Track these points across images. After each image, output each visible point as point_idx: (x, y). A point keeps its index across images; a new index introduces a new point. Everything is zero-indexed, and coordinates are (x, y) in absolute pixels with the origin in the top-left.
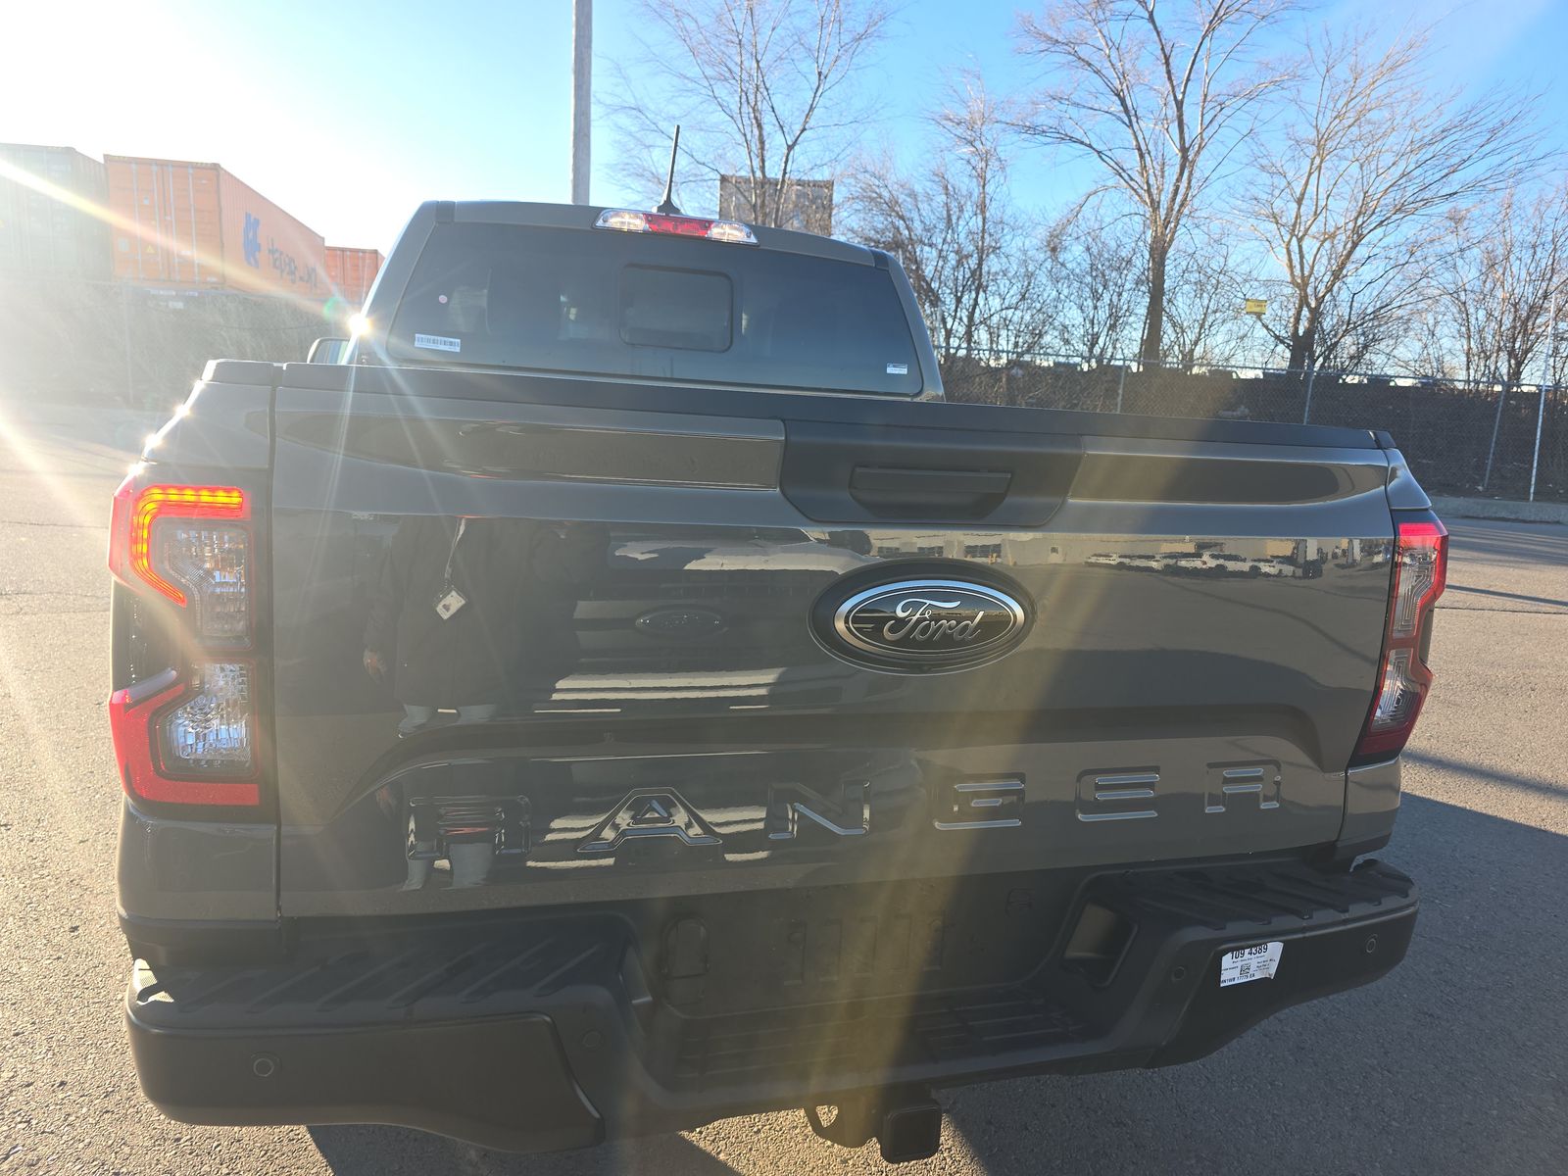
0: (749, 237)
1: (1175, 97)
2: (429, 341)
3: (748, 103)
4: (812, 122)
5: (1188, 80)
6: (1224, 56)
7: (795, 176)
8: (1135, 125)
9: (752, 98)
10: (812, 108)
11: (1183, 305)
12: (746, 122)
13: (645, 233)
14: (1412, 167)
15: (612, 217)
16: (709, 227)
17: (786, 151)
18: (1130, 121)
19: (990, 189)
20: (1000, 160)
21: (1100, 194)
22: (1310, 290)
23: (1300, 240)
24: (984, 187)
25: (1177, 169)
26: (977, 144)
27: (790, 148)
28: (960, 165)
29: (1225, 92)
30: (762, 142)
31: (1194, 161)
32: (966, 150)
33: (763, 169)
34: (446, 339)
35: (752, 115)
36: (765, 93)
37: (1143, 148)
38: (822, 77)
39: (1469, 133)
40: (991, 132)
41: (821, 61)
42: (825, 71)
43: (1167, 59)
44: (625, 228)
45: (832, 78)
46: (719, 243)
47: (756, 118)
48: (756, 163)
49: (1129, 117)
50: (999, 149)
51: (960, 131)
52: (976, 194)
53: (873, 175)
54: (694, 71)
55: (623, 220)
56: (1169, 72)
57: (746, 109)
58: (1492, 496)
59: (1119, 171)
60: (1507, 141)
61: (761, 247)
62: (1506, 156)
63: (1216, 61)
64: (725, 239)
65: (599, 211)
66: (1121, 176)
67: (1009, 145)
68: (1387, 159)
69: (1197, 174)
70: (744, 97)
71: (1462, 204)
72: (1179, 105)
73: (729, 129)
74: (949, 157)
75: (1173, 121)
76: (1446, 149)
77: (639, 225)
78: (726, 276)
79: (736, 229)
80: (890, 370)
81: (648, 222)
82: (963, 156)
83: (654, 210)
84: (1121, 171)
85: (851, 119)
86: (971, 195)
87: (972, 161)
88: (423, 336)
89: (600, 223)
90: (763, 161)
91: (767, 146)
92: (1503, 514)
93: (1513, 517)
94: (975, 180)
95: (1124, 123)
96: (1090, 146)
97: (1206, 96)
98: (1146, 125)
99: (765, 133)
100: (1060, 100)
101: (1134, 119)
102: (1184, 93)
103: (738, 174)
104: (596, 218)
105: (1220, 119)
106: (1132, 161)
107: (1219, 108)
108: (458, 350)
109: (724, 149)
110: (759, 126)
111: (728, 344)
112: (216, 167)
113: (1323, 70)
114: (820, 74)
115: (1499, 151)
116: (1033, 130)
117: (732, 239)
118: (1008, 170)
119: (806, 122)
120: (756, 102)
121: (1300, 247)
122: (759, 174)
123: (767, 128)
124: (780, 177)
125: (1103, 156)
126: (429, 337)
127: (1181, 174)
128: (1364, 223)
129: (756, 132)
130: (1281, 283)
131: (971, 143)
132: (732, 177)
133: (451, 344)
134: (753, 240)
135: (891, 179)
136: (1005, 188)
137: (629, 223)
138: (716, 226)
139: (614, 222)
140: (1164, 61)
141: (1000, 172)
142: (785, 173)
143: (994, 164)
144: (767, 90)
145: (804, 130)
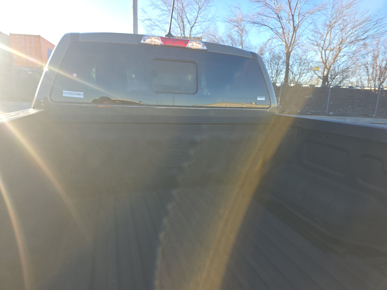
0: (203, 47)
1: (292, 14)
2: (69, 93)
3: (180, 16)
4: (197, 21)
5: (295, 9)
6: (304, 2)
7: (192, 36)
8: (281, 21)
9: (181, 15)
10: (197, 17)
11: (295, 69)
12: (179, 21)
13: (161, 45)
14: (354, 31)
15: (147, 39)
16: (188, 42)
17: (190, 29)
18: (280, 20)
19: (243, 38)
20: (246, 31)
21: (272, 40)
22: (327, 64)
23: (325, 51)
24: (242, 38)
25: (292, 33)
26: (240, 27)
27: (191, 28)
28: (235, 33)
29: (305, 12)
30: (184, 27)
31: (296, 31)
32: (236, 29)
33: (184, 34)
34: (77, 92)
35: (181, 19)
36: (185, 13)
37: (283, 27)
38: (200, 9)
39: (369, 22)
40: (243, 23)
41: (199, 4)
42: (200, 7)
43: (290, 3)
44: (153, 43)
45: (202, 9)
46: (191, 49)
47: (182, 20)
48: (182, 32)
49: (279, 19)
50: (245, 28)
51: (235, 24)
52: (239, 40)
53: (213, 35)
54: (166, 8)
55: (152, 40)
56: (290, 7)
57: (179, 18)
58: (377, 118)
59: (277, 33)
60: (380, 25)
61: (208, 51)
62: (379, 28)
63: (302, 4)
64: (194, 47)
65: (142, 36)
66: (277, 35)
67: (248, 27)
68: (348, 29)
69: (297, 34)
70: (179, 15)
71: (367, 41)
72: (293, 16)
73: (175, 23)
74: (232, 31)
75: (291, 20)
76: (363, 27)
77: (159, 42)
78: (195, 63)
79: (198, 43)
80: (259, 99)
81: (162, 41)
82: (236, 30)
83: (164, 36)
84: (278, 34)
85: (208, 20)
86: (238, 40)
87: (239, 31)
88: (66, 91)
89: (142, 42)
90: (184, 32)
91: (185, 28)
92: (381, 122)
93: (384, 123)
94: (239, 37)
95: (278, 20)
96: (269, 27)
97: (299, 13)
98: (284, 21)
99: (184, 24)
100: (260, 14)
101: (281, 19)
102: (294, 12)
103: (177, 35)
104: (141, 40)
105: (304, 19)
106: (280, 31)
107: (303, 16)
108: (82, 97)
109: (173, 29)
110: (183, 23)
111: (196, 91)
112: (39, 36)
113: (332, 6)
114: (199, 8)
115: (377, 27)
116: (254, 23)
117: (196, 47)
118: (248, 33)
119: (196, 21)
120: (182, 16)
121: (325, 53)
122: (183, 35)
123: (185, 23)
124: (189, 36)
125: (273, 30)
126: (69, 92)
127: (293, 34)
128: (341, 46)
129: (182, 24)
130: (320, 62)
131: (238, 27)
132: (176, 36)
133: (79, 94)
134: (205, 48)
135: (217, 37)
136: (247, 38)
137: (154, 41)
138: (191, 42)
139: (148, 41)
140: (289, 4)
141: (246, 34)
142: (190, 35)
143: (244, 32)
144: (185, 12)
145: (195, 23)
